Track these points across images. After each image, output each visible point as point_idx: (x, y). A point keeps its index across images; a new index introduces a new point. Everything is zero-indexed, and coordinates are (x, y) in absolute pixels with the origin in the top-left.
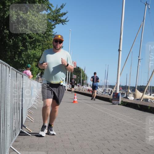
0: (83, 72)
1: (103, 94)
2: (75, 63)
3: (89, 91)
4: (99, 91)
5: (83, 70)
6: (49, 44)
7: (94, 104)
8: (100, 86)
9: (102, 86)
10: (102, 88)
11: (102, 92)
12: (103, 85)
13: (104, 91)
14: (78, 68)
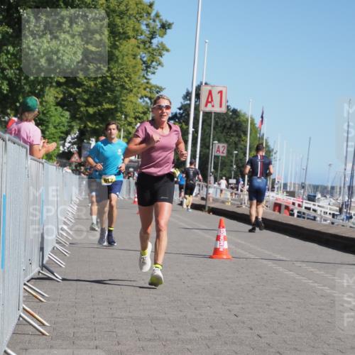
0: (255, 130)
1: (338, 221)
2: (221, 92)
3: (280, 211)
4: (319, 209)
5: (253, 121)
6: (114, 11)
7: (298, 264)
8: (326, 188)
9: (333, 188)
10: (332, 195)
11: (334, 215)
12: (337, 184)
13: (341, 211)
14: (235, 111)
